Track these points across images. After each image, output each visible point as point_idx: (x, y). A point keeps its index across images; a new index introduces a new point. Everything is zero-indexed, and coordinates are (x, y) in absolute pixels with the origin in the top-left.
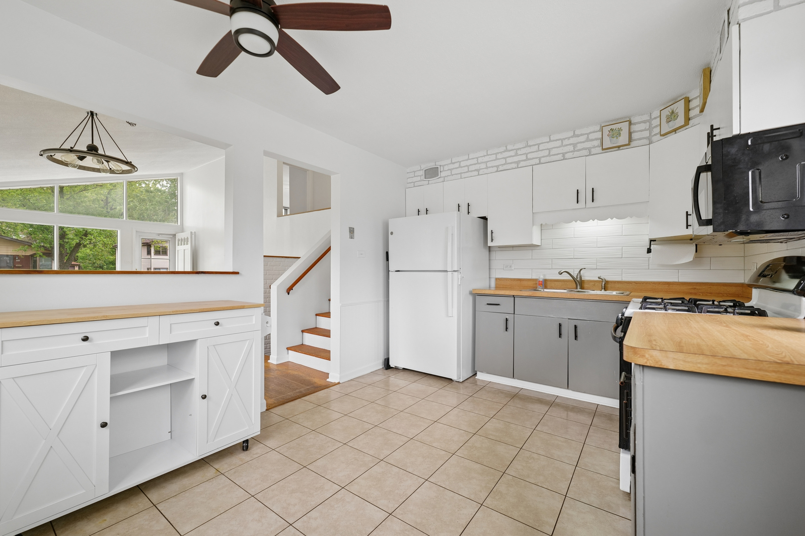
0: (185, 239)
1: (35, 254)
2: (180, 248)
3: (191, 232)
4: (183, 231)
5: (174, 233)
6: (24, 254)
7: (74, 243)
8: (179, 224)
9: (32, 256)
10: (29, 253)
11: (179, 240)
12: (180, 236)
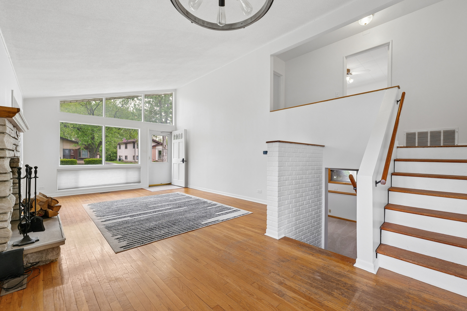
0: (180, 134)
1: (80, 148)
2: (175, 142)
3: (185, 130)
4: (176, 129)
5: (171, 131)
6: (75, 148)
7: (99, 141)
8: (174, 125)
9: (79, 149)
10: (77, 148)
11: (175, 136)
12: (175, 133)
